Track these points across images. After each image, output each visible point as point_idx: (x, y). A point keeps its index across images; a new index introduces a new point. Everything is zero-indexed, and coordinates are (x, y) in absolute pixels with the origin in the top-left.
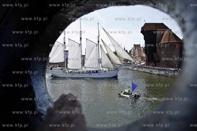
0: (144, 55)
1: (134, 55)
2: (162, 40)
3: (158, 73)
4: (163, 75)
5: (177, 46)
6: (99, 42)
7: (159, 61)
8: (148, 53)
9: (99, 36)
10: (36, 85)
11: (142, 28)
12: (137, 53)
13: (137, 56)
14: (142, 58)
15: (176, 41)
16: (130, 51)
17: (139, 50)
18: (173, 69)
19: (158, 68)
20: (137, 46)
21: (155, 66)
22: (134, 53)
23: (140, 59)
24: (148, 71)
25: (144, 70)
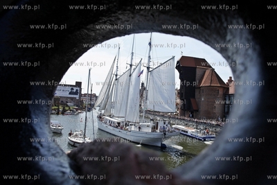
0: (178, 101)
2: (203, 82)
5: (221, 92)
7: (197, 111)
8: (184, 98)
10: (41, 128)
11: (178, 62)
15: (219, 85)
18: (215, 123)
19: (195, 120)
21: (193, 117)
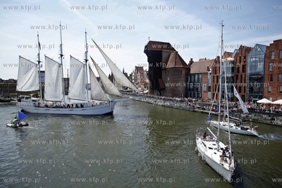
0: (148, 81)
1: (136, 80)
2: (168, 64)
3: (162, 103)
4: (169, 107)
5: (184, 72)
6: (86, 61)
7: (164, 89)
8: (152, 78)
9: (86, 52)
11: (146, 47)
12: (139, 77)
13: (139, 81)
14: (146, 84)
15: (182, 66)
16: (131, 75)
17: (142, 74)
18: (179, 99)
19: (163, 98)
20: (139, 69)
21: (160, 95)
22: (136, 77)
23: (143, 86)
24: (151, 101)
25: (147, 100)
